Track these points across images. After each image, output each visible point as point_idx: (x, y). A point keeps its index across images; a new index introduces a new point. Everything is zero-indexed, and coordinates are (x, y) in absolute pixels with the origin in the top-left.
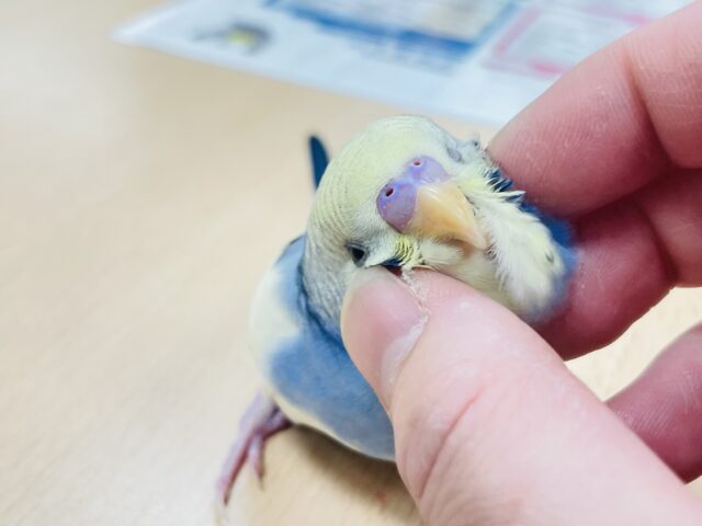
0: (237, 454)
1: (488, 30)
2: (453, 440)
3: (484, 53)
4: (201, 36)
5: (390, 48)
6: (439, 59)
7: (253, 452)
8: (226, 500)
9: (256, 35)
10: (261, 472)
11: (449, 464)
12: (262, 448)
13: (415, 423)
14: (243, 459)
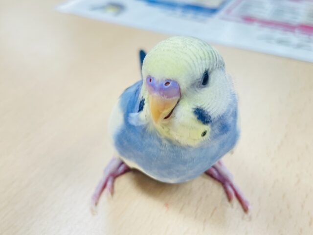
0: (102, 185)
3: (222, 13)
4: (94, 8)
5: (179, 12)
8: (96, 204)
9: (120, 8)
10: (112, 192)
14: (104, 186)
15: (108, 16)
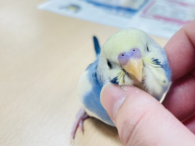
1: (141, 6)
2: (137, 127)
3: (140, 13)
4: (62, 8)
5: (114, 11)
6: (128, 14)
7: (80, 124)
8: (74, 138)
9: (77, 7)
10: (83, 130)
11: (136, 133)
12: (83, 123)
13: (126, 123)
14: (78, 126)
15: (71, 13)
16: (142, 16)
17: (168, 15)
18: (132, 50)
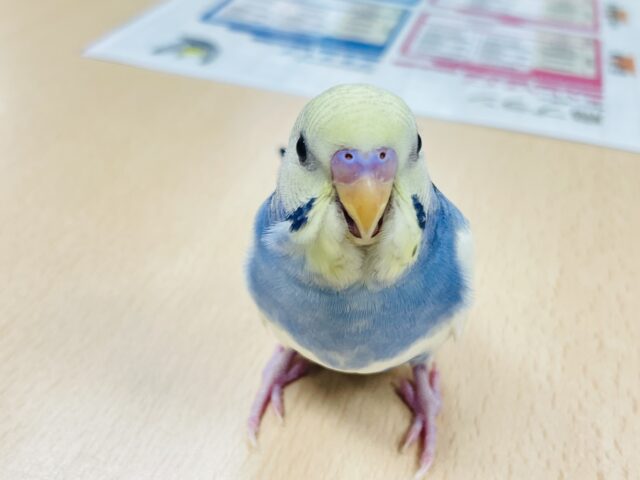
1: (393, 33)
3: (393, 53)
4: (160, 51)
9: (206, 48)
14: (268, 400)
16: (398, 64)
17: (473, 54)
18: (379, 154)
